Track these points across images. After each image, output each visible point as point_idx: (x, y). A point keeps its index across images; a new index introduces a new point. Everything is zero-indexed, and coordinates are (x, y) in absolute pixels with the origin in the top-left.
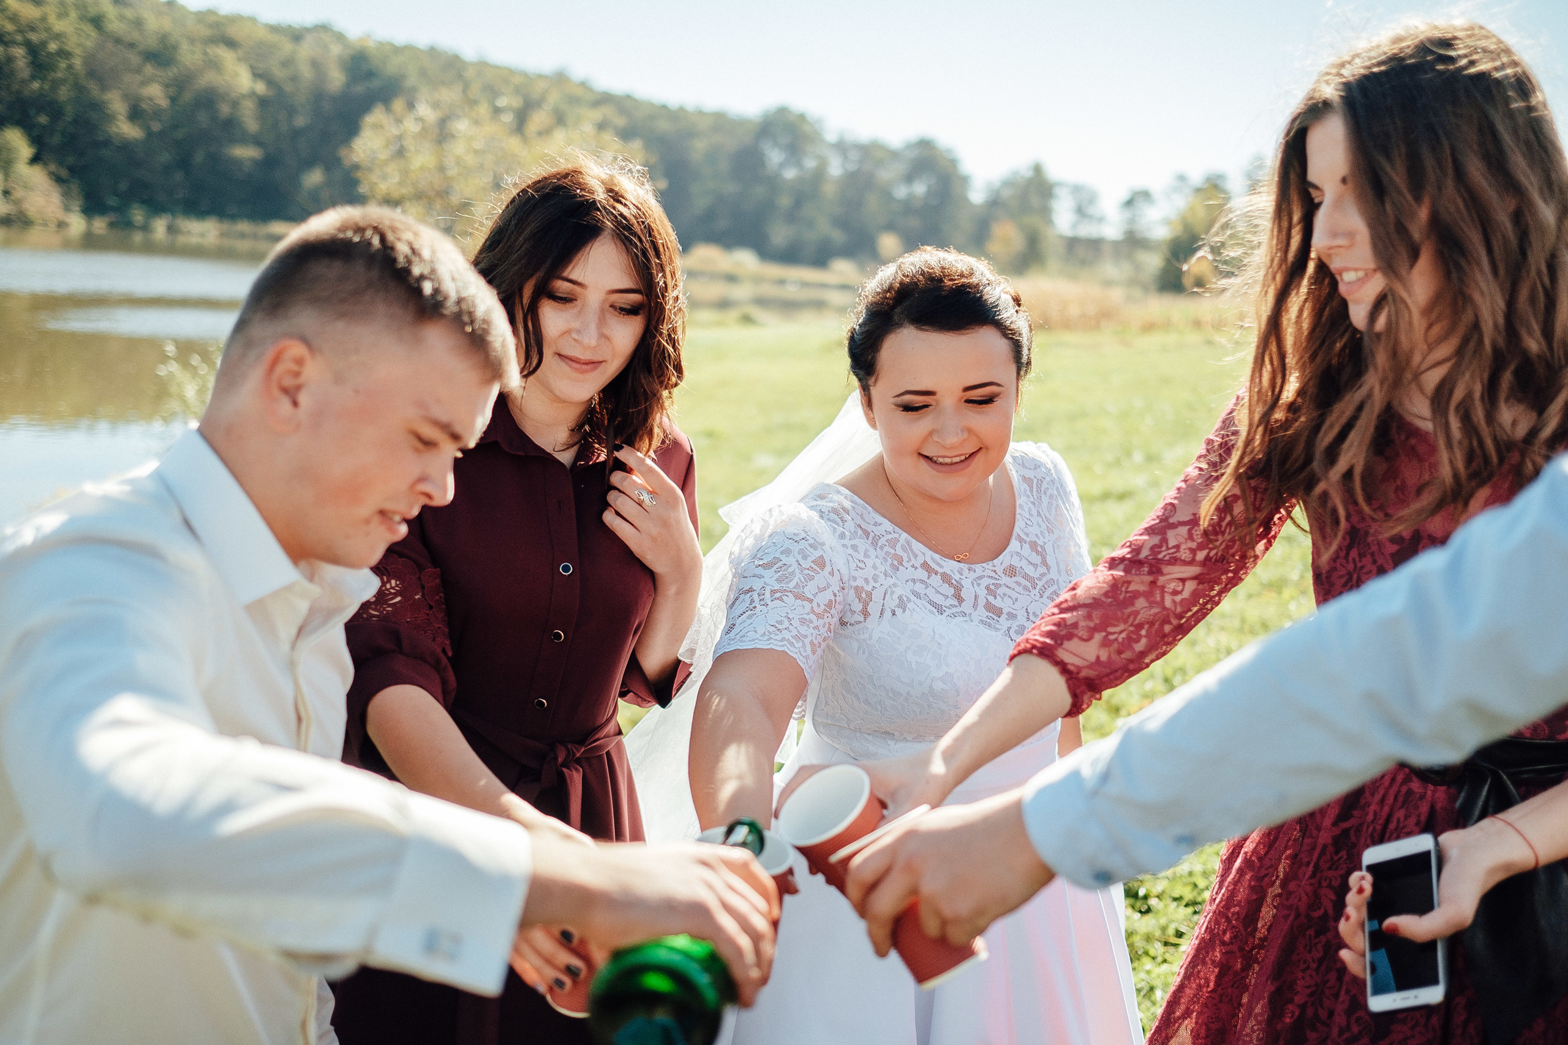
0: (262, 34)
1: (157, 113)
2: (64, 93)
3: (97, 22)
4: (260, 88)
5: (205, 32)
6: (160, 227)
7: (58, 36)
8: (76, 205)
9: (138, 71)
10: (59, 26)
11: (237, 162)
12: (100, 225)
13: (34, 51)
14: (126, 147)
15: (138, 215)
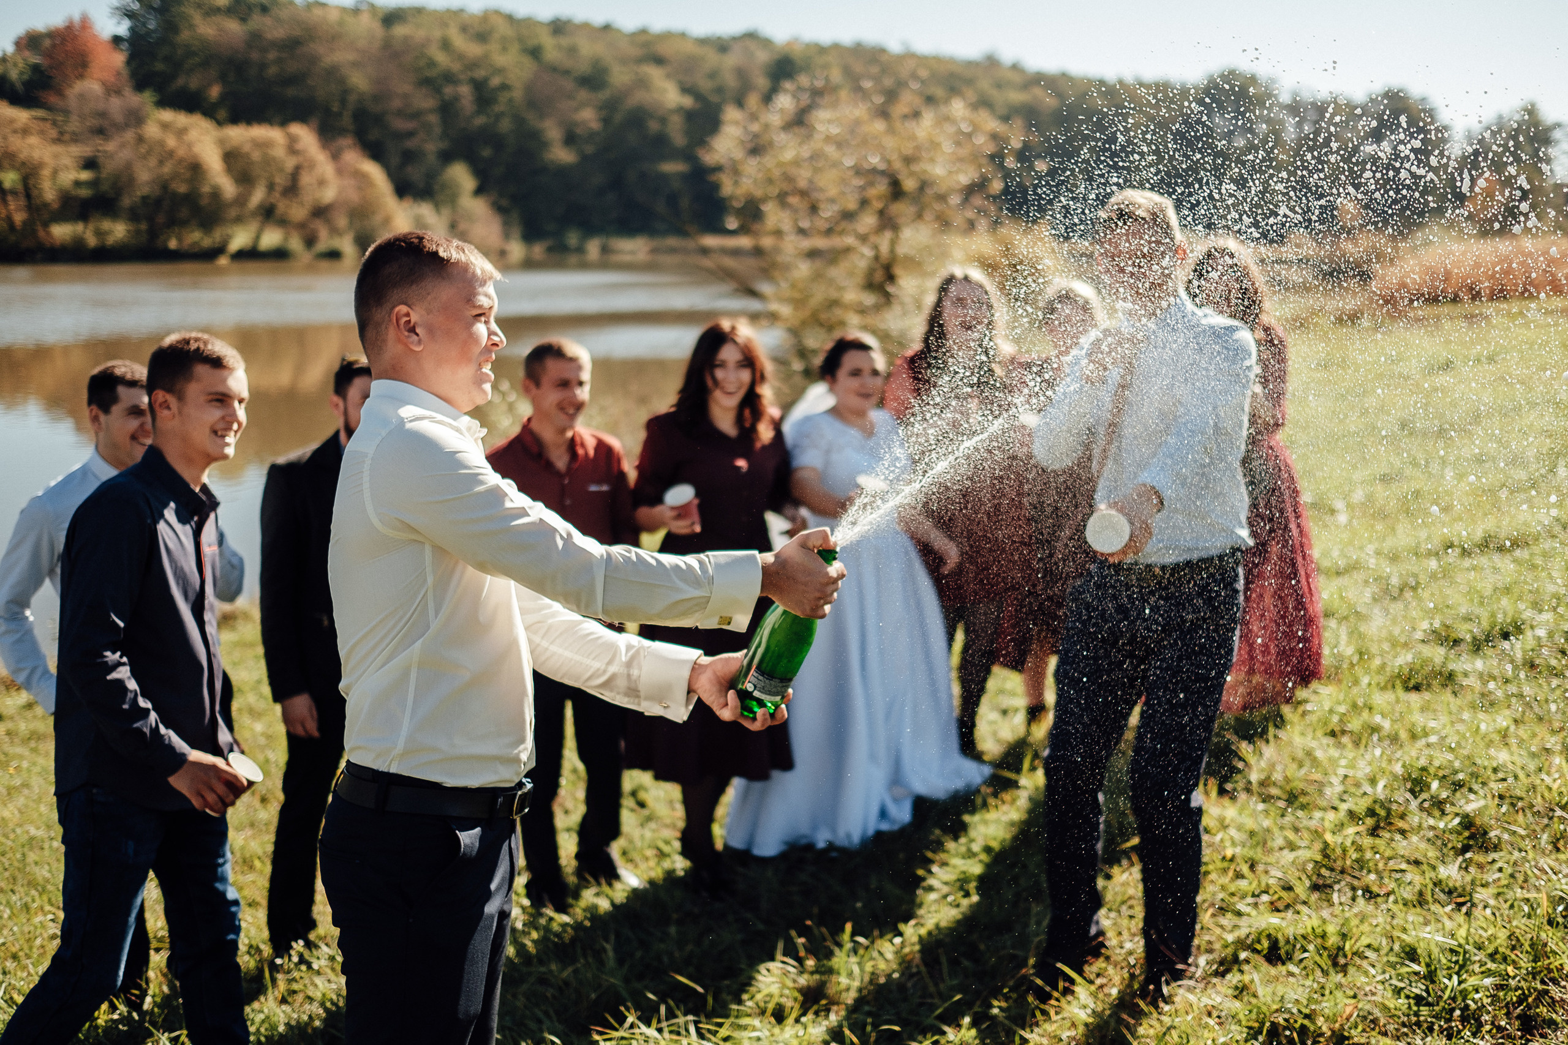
0: (689, 48)
1: (592, 135)
2: (505, 125)
3: (535, 52)
4: (687, 102)
5: (635, 52)
6: (593, 248)
7: (500, 71)
8: (516, 232)
9: (570, 97)
10: (501, 60)
11: (664, 177)
12: (538, 250)
13: (479, 86)
14: (562, 172)
15: (572, 238)
